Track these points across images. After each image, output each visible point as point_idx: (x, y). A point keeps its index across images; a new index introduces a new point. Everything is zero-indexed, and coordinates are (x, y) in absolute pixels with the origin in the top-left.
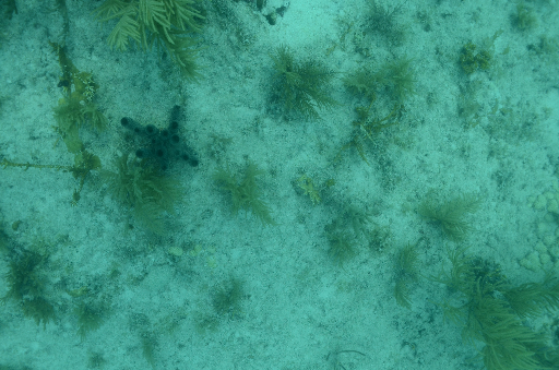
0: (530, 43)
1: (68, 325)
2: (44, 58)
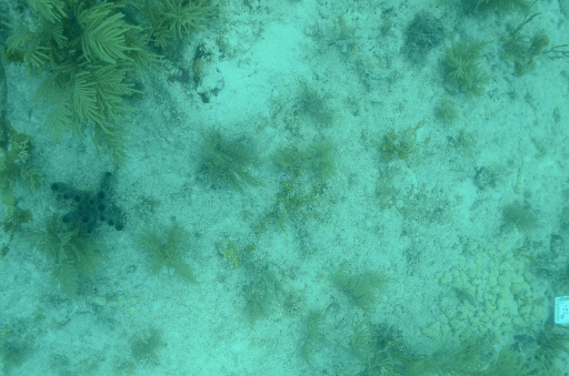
0: (450, 135)
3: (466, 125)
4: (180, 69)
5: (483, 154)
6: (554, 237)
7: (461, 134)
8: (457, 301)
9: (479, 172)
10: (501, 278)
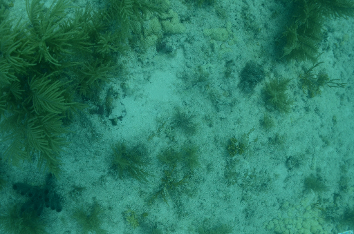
0: (270, 136)
3: (280, 130)
4: (98, 105)
5: (291, 148)
6: (336, 195)
7: (277, 136)
9: (288, 159)
10: (304, 223)
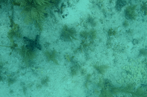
0: (127, 30)
1: (5, 83)
2: (7, 19)
3: (131, 27)
4: (57, 9)
5: (135, 35)
7: (129, 30)
8: (126, 74)
9: (134, 40)
10: (138, 68)
